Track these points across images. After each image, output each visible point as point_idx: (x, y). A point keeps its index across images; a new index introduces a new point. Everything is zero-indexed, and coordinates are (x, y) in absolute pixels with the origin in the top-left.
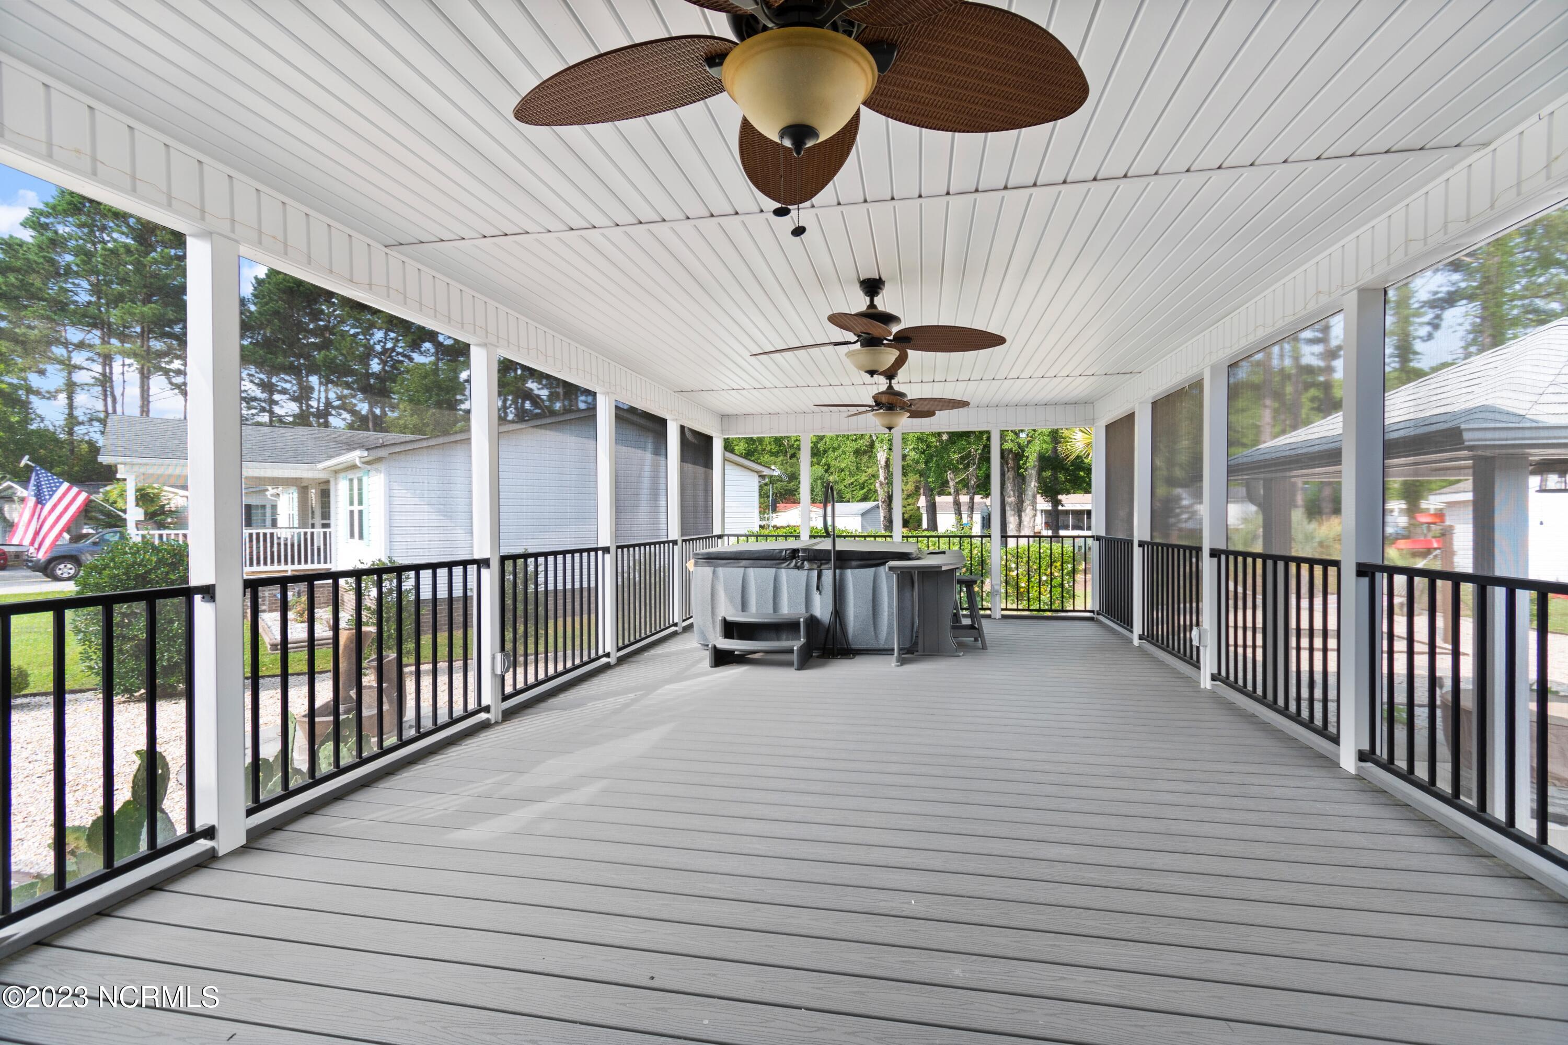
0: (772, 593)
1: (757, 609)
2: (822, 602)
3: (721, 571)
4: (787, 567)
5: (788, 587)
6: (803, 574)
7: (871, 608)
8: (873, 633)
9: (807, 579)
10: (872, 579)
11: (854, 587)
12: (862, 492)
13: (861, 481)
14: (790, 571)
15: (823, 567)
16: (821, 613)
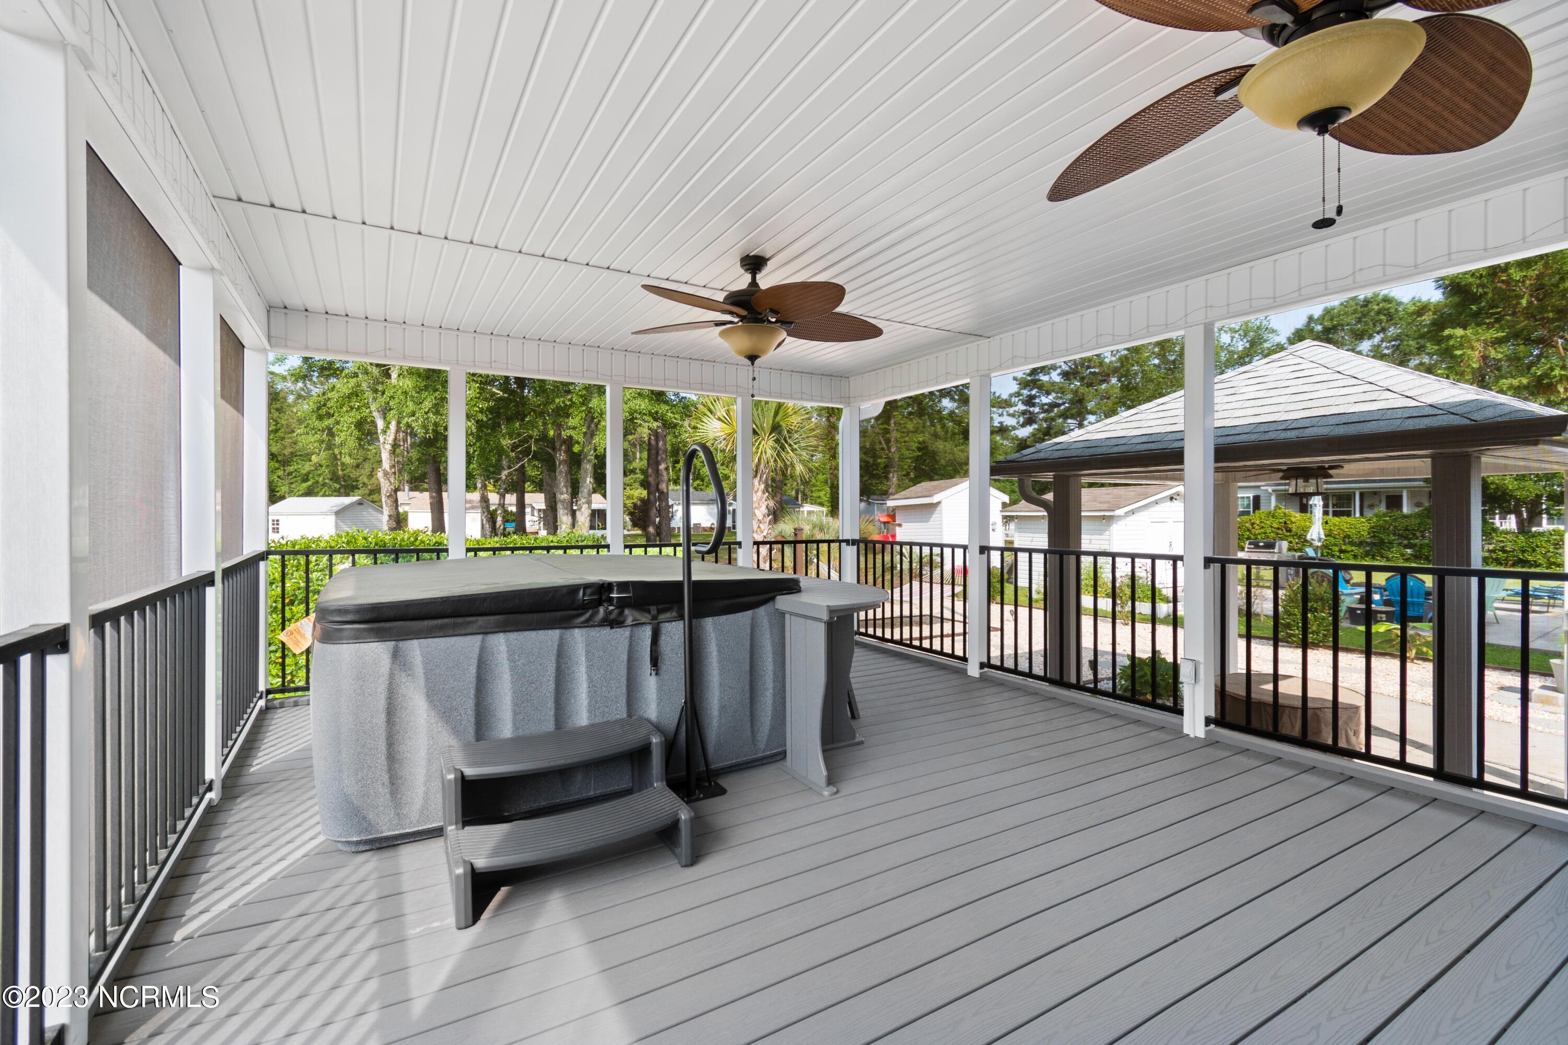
0: (552, 686)
1: (516, 727)
2: (660, 690)
3: (415, 649)
4: (587, 624)
5: (590, 667)
6: (622, 634)
7: (747, 687)
8: (749, 733)
9: (630, 645)
10: (749, 631)
11: (719, 651)
12: (305, 485)
13: (304, 472)
14: (594, 633)
15: (662, 617)
16: (660, 712)
